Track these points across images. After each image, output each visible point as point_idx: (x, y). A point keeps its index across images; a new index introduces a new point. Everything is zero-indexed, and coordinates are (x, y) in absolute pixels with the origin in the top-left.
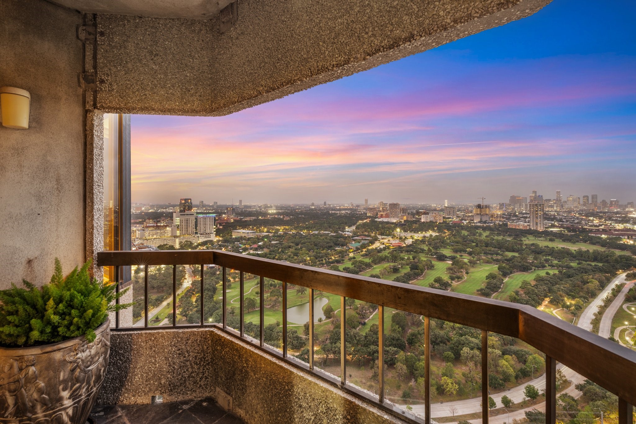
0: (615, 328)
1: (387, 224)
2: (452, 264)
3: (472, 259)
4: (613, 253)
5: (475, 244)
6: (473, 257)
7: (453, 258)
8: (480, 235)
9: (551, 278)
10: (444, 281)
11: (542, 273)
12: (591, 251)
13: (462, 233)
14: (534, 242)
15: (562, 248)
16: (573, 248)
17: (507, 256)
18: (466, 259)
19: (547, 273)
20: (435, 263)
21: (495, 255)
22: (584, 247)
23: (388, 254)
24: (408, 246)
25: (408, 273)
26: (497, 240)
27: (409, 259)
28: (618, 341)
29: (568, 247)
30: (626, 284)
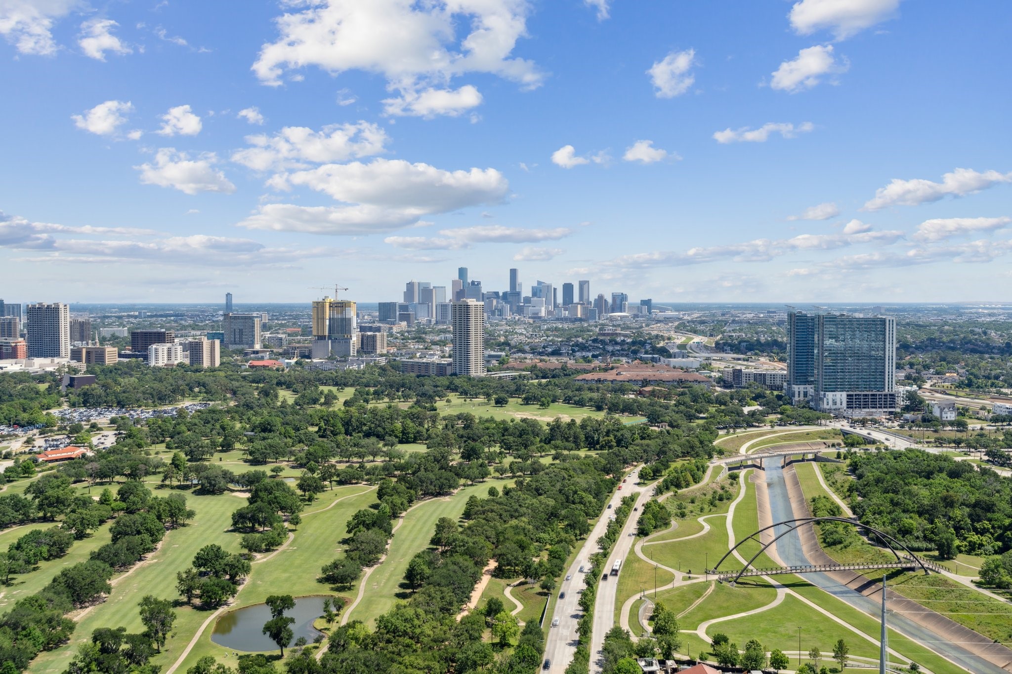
0: (623, 603)
1: (21, 382)
2: (251, 501)
3: (310, 475)
4: (617, 423)
5: (316, 429)
6: (312, 470)
7: (249, 481)
8: (330, 399)
9: (500, 504)
10: (229, 559)
11: (481, 492)
12: (578, 422)
13: (276, 396)
14: (465, 410)
15: (524, 420)
16: (544, 418)
17: (400, 456)
18: (291, 477)
19: (492, 492)
20: (192, 502)
21: (371, 458)
22: (567, 415)
23: (27, 491)
24: (102, 455)
25: (105, 549)
26: (374, 412)
27: (104, 500)
28: (628, 632)
29: (534, 418)
30: (638, 494)
